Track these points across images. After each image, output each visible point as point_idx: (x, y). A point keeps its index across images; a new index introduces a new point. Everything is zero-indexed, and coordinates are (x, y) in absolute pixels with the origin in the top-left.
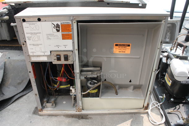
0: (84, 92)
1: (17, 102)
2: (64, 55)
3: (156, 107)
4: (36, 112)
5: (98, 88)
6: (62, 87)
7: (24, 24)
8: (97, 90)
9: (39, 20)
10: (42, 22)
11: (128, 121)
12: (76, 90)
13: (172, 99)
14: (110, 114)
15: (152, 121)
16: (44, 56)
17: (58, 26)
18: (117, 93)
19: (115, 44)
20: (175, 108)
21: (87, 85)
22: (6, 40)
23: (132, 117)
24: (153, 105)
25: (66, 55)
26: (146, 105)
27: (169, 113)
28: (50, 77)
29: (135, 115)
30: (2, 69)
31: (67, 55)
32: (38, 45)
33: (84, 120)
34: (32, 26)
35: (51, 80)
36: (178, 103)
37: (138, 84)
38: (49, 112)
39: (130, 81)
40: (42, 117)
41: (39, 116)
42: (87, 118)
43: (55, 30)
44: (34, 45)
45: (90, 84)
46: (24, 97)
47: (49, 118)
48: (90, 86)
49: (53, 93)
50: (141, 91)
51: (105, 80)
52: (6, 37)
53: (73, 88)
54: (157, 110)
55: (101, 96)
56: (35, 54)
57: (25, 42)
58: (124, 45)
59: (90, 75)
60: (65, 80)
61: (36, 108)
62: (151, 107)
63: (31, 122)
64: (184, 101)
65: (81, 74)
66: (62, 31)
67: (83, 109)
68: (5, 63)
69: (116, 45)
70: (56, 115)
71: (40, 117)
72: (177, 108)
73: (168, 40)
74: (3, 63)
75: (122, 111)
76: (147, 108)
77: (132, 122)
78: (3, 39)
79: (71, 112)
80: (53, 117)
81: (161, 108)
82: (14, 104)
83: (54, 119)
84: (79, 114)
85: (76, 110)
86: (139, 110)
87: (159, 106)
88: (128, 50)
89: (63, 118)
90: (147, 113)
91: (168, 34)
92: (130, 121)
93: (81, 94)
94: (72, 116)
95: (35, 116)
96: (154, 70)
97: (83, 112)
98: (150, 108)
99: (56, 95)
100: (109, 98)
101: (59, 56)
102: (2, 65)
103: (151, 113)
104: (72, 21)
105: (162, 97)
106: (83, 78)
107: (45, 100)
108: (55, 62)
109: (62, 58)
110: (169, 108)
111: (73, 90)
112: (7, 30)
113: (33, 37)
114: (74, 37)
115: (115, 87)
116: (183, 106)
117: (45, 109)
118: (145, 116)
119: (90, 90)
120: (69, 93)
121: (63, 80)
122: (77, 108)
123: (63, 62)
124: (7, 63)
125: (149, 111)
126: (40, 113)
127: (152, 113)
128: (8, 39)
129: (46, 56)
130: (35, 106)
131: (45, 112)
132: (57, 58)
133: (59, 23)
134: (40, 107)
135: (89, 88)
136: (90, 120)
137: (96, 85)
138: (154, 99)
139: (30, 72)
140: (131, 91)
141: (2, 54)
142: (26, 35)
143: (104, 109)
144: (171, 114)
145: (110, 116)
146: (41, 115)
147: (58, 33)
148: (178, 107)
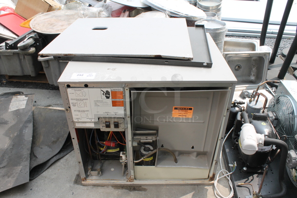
0: (136, 160)
1: (53, 167)
2: (114, 122)
3: (225, 177)
4: (78, 181)
5: (154, 155)
6: (110, 151)
7: (69, 90)
8: (152, 157)
9: (86, 86)
10: (89, 89)
11: (188, 195)
12: (127, 157)
13: (245, 169)
14: (167, 185)
15: (217, 194)
16: (90, 122)
17: (107, 93)
18: (176, 161)
19: (174, 107)
20: (247, 179)
21: (140, 152)
22: (30, 76)
23: (194, 189)
24: (222, 174)
25: (116, 122)
26: (211, 175)
27: (239, 186)
28: (96, 141)
29: (198, 187)
30: (31, 122)
31: (118, 122)
32: (84, 111)
33: (137, 192)
34: (78, 92)
35: (97, 144)
36: (252, 174)
37: (202, 151)
38: (94, 181)
39: (193, 148)
40: (85, 188)
41: (82, 187)
42: (139, 190)
43: (104, 97)
44: (79, 111)
45: (145, 150)
46: (62, 161)
47: (95, 188)
48: (144, 152)
49: (98, 157)
50: (206, 159)
51: (162, 146)
52: (30, 72)
53: (123, 154)
54: (226, 181)
55: (157, 165)
56: (79, 121)
57: (69, 107)
58: (185, 109)
59: (143, 139)
60: (114, 144)
61: (78, 176)
62: (219, 177)
63: (73, 193)
64: (260, 171)
65: (133, 140)
66: (112, 98)
67: (135, 179)
68: (33, 112)
69: (176, 109)
70: (102, 186)
71: (84, 187)
72: (250, 180)
73: (253, 78)
74: (30, 113)
75: (182, 181)
76: (213, 179)
77: (193, 195)
78: (26, 74)
79: (121, 181)
80: (99, 187)
81: (231, 179)
82: (50, 170)
83: (100, 190)
84: (130, 185)
85: (127, 180)
86: (203, 181)
87: (228, 176)
88: (190, 114)
89: (111, 190)
90: (213, 184)
91: (254, 69)
92: (192, 194)
93: (134, 162)
94: (122, 187)
95: (77, 186)
96: (220, 138)
97: (136, 182)
98: (217, 179)
99: (102, 159)
100: (167, 167)
101: (108, 123)
102: (30, 116)
103: (217, 185)
104: (124, 88)
105: (232, 165)
106: (135, 144)
107: (90, 167)
108: (104, 129)
109: (112, 126)
110: (239, 180)
111: (124, 157)
112: (31, 63)
113: (78, 103)
114: (126, 104)
115: (174, 155)
116: (257, 177)
117: (90, 178)
118: (210, 189)
119: (144, 159)
120: (119, 159)
121: (112, 145)
122: (128, 178)
123: (112, 129)
124: (36, 113)
125: (215, 182)
126: (83, 182)
127: (219, 184)
128: (33, 75)
129: (92, 122)
130: (76, 173)
131: (89, 181)
132: (106, 125)
133: (109, 90)
134: (83, 176)
135: (143, 155)
136: (143, 193)
137: (151, 153)
138: (224, 166)
139: (73, 139)
140: (194, 158)
141: (27, 98)
142: (71, 101)
143: (160, 179)
144: (241, 187)
145: (168, 187)
146: (84, 185)
147: (108, 99)
148: (251, 178)
